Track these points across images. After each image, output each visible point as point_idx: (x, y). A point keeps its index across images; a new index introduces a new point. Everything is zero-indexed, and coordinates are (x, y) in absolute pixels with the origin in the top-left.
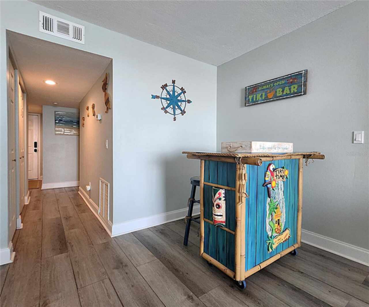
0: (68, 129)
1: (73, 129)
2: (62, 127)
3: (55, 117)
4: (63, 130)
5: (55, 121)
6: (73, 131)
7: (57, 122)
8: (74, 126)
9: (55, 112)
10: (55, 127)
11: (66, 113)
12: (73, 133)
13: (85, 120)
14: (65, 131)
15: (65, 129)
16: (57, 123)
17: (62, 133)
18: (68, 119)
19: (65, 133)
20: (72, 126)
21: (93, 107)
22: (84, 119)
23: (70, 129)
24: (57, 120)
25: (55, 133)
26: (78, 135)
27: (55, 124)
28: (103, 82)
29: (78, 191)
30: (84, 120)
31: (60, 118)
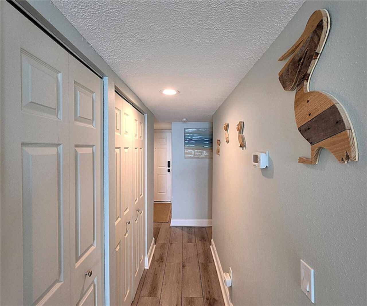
0: (199, 151)
1: (204, 150)
2: (192, 148)
3: (185, 136)
4: (193, 152)
5: (185, 140)
6: (205, 152)
7: (187, 142)
8: (205, 147)
9: (185, 129)
10: (185, 148)
11: (196, 130)
12: (205, 155)
13: (221, 145)
14: (196, 153)
15: (196, 151)
16: (187, 144)
17: (192, 156)
18: (199, 137)
19: (196, 156)
20: (203, 147)
21: (241, 128)
22: (219, 142)
23: (201, 151)
24: (187, 140)
25: (185, 157)
26: (210, 158)
27: (185, 146)
28: (281, 60)
29: (211, 245)
30: (219, 145)
31: (190, 137)
